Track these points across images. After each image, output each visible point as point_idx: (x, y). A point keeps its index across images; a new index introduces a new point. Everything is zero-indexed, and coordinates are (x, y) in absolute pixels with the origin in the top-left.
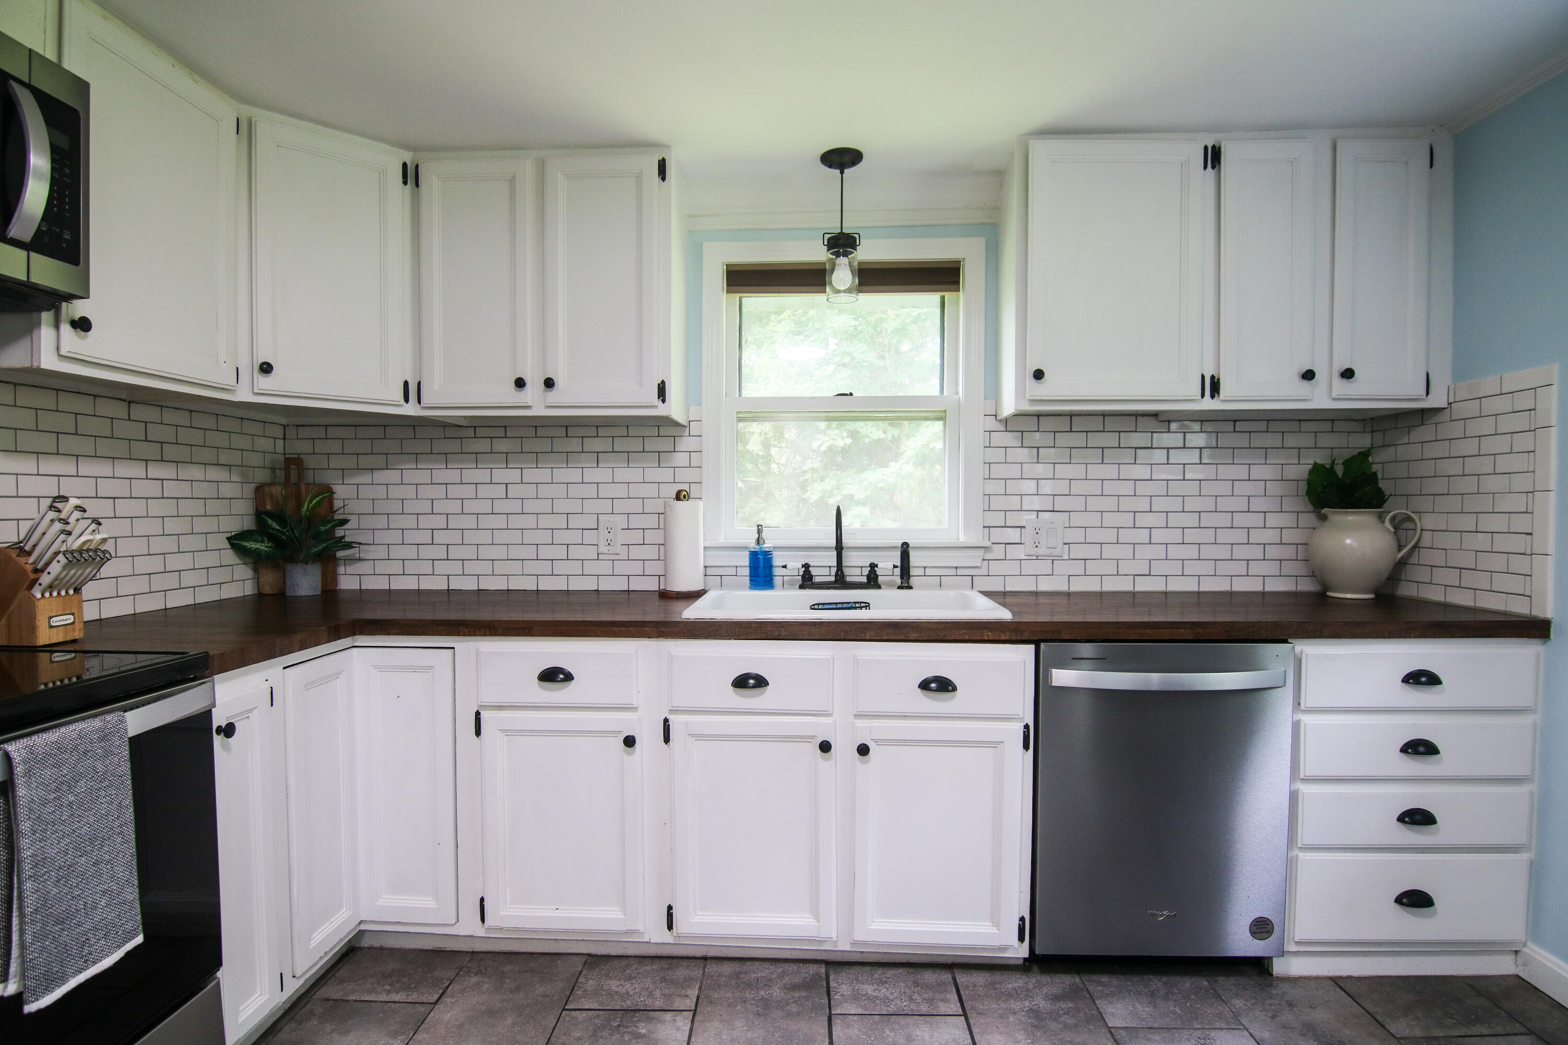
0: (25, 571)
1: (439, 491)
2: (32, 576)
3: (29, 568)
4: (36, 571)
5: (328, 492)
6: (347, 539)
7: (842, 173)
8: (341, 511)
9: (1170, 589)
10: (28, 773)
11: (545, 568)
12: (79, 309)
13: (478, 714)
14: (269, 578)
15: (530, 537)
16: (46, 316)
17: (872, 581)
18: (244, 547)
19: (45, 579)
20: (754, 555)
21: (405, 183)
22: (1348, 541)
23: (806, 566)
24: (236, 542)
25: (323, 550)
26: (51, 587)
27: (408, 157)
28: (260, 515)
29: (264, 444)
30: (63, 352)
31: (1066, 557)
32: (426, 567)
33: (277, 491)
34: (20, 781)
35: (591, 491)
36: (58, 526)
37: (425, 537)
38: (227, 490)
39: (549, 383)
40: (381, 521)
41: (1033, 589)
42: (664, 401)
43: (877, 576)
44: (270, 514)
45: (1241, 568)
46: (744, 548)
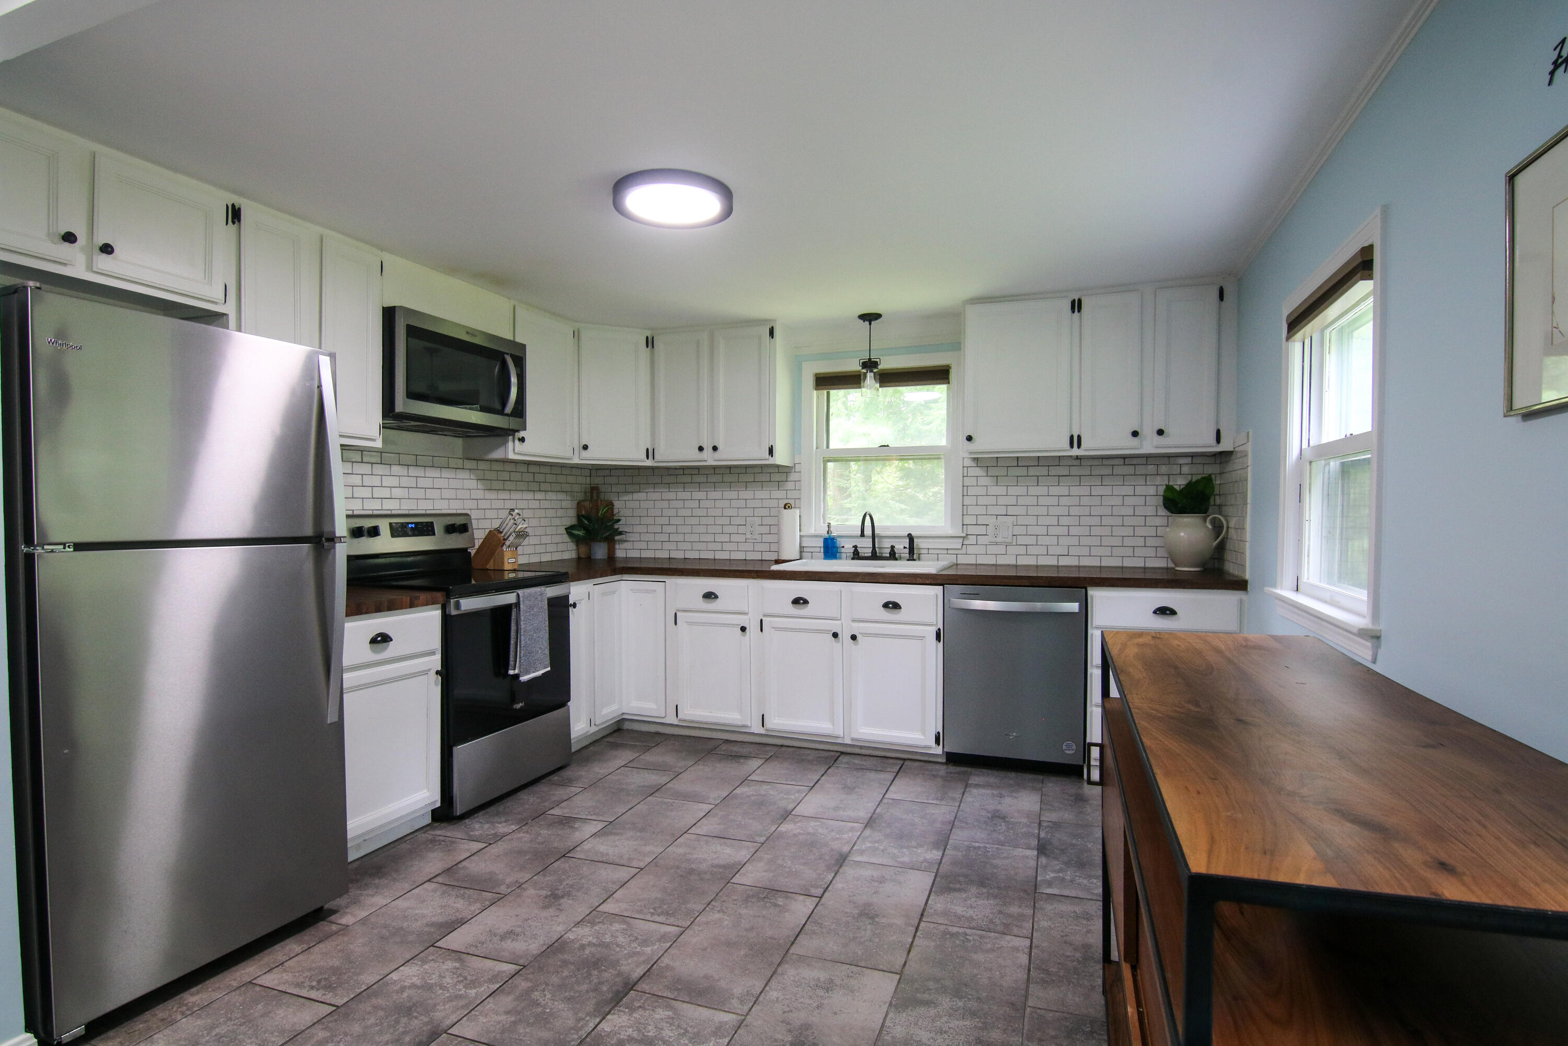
0: (500, 540)
1: (665, 504)
2: (503, 542)
3: (502, 538)
4: (504, 540)
5: (611, 505)
6: (620, 530)
7: (870, 324)
8: (617, 515)
9: (1081, 564)
10: (523, 600)
11: (719, 547)
12: (521, 434)
13: (676, 614)
14: (583, 549)
15: (711, 529)
16: (511, 438)
17: (893, 556)
18: (573, 533)
19: (508, 543)
20: (826, 540)
21: (647, 346)
22: (1182, 534)
23: (855, 547)
24: (569, 530)
25: (608, 535)
26: (509, 546)
27: (648, 333)
28: (579, 517)
29: (582, 480)
30: (516, 451)
31: (1014, 543)
32: (659, 546)
33: (587, 504)
34: (521, 603)
35: (742, 503)
36: (512, 521)
37: (658, 529)
38: (565, 504)
39: (715, 448)
40: (637, 521)
41: (994, 562)
42: (772, 456)
43: (895, 553)
44: (583, 516)
45: (1129, 552)
46: (821, 536)
